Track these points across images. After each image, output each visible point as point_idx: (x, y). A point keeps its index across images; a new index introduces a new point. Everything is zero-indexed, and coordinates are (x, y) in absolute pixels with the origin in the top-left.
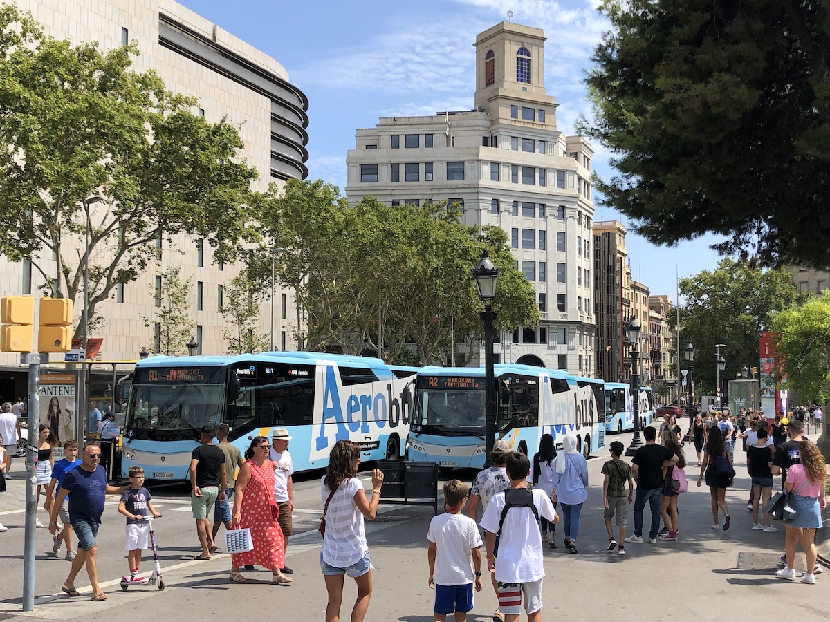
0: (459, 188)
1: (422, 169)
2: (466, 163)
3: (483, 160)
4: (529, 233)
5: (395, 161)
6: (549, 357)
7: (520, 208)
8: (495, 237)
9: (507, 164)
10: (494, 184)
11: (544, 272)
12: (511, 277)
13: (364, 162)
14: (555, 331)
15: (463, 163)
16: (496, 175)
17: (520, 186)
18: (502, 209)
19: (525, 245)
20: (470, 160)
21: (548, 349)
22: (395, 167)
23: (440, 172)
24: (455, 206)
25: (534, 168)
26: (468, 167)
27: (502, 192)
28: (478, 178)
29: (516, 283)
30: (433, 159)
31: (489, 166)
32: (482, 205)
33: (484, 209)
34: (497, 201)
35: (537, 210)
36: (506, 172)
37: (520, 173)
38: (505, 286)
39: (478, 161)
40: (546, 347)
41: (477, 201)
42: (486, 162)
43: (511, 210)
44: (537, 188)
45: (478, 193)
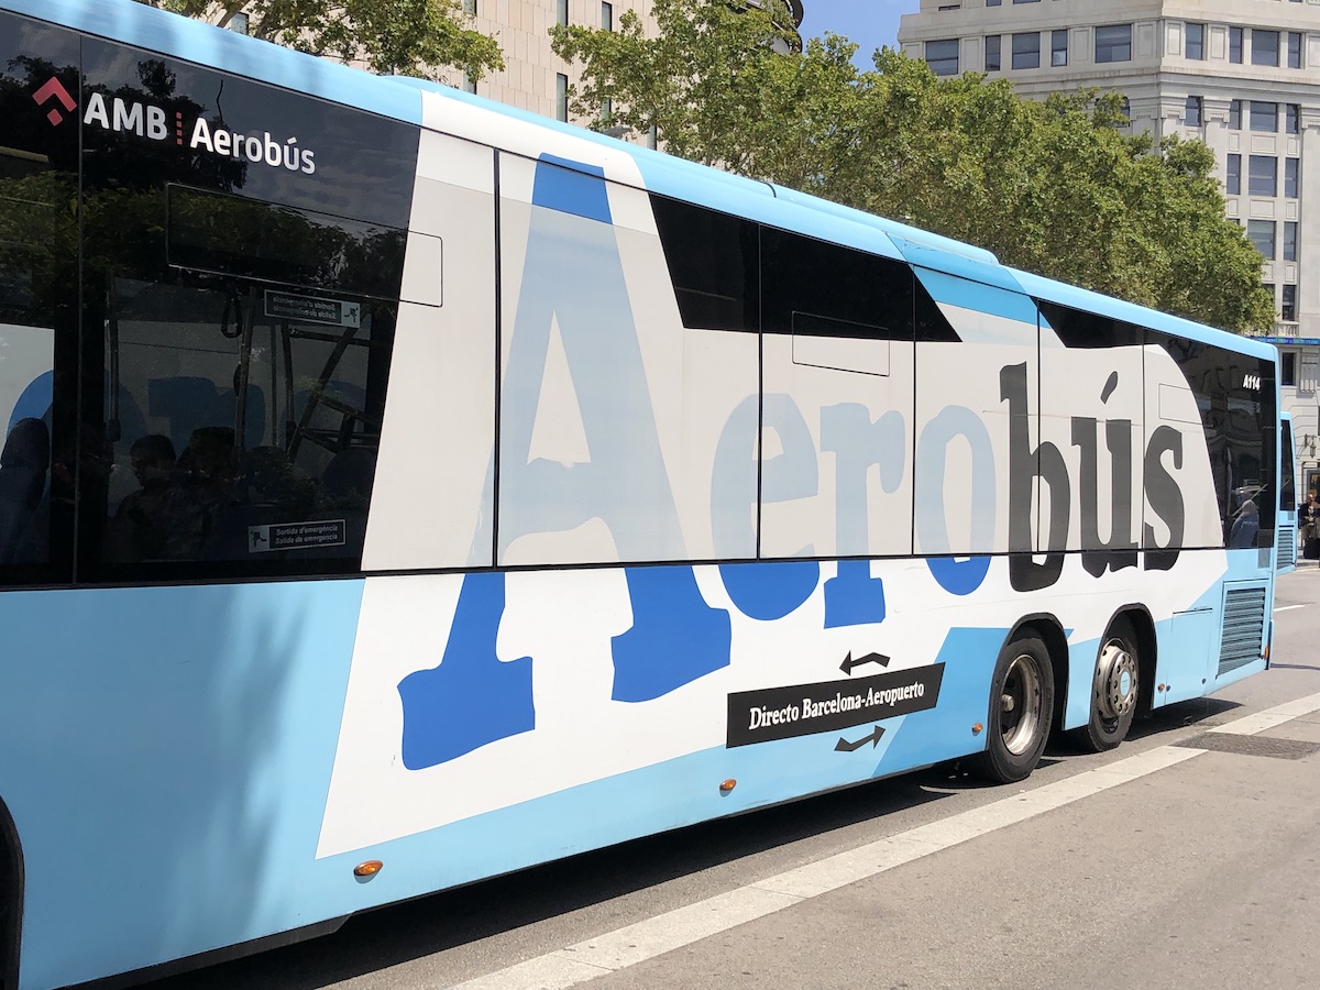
0: (1119, 77)
1: (1046, 43)
2: (1135, 28)
3: (1169, 18)
4: (1264, 164)
5: (991, 30)
6: (1300, 411)
7: (1246, 114)
8: (1188, 158)
9: (1219, 26)
10: (1193, 66)
11: (1294, 243)
12: (1213, 234)
13: (933, 36)
14: (1314, 360)
15: (1128, 25)
16: (1196, 48)
17: (1248, 69)
18: (1208, 115)
19: (1255, 188)
20: (1143, 20)
21: (1298, 396)
22: (992, 41)
23: (1082, 47)
24: (1111, 111)
25: (1278, 32)
26: (1138, 34)
27: (1208, 82)
28: (1159, 53)
29: (1223, 245)
30: (1069, 23)
31: (1183, 29)
32: (1166, 109)
33: (1171, 116)
34: (1199, 99)
35: (1283, 116)
36: (1218, 41)
37: (1248, 44)
38: (1199, 250)
39: (1161, 20)
40: (1295, 392)
41: (1155, 102)
42: (1175, 22)
43: (1227, 118)
44: (1283, 72)
45: (1158, 84)
